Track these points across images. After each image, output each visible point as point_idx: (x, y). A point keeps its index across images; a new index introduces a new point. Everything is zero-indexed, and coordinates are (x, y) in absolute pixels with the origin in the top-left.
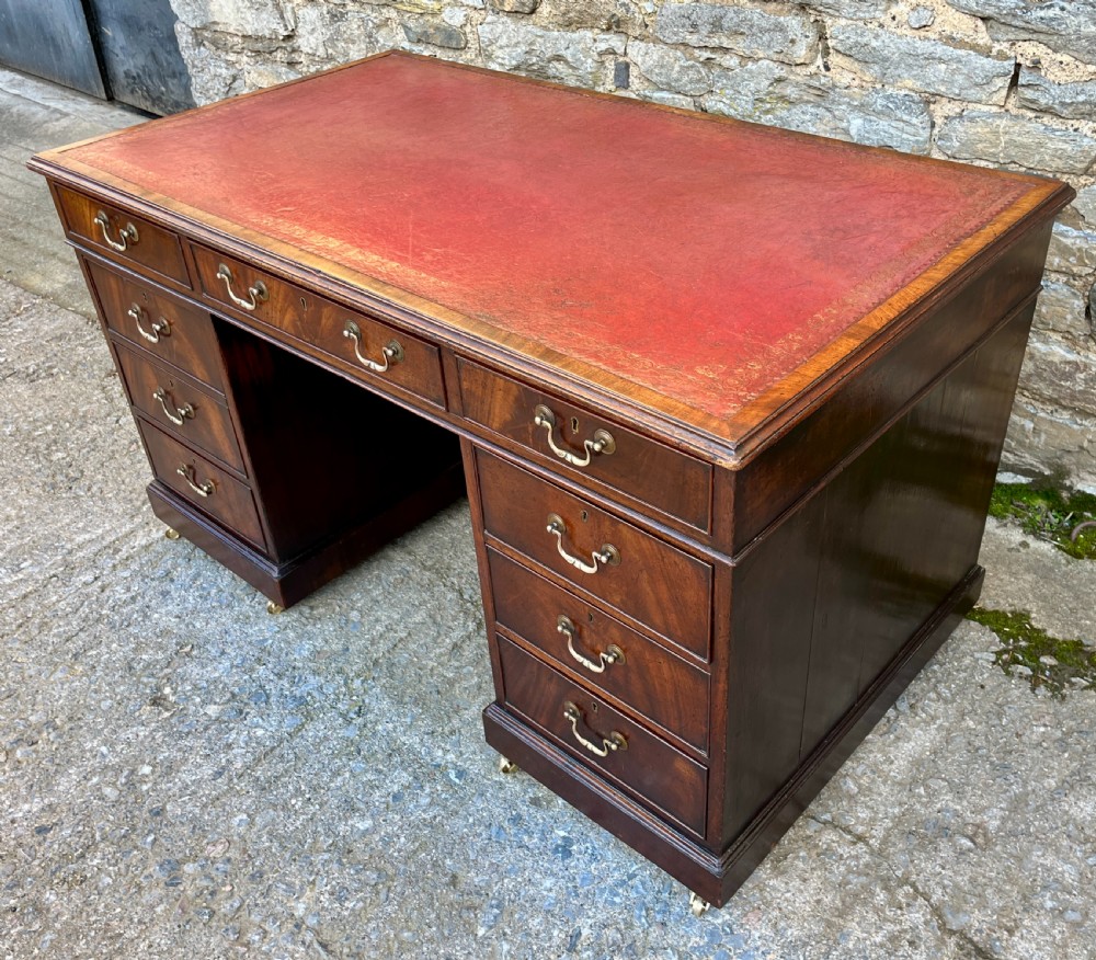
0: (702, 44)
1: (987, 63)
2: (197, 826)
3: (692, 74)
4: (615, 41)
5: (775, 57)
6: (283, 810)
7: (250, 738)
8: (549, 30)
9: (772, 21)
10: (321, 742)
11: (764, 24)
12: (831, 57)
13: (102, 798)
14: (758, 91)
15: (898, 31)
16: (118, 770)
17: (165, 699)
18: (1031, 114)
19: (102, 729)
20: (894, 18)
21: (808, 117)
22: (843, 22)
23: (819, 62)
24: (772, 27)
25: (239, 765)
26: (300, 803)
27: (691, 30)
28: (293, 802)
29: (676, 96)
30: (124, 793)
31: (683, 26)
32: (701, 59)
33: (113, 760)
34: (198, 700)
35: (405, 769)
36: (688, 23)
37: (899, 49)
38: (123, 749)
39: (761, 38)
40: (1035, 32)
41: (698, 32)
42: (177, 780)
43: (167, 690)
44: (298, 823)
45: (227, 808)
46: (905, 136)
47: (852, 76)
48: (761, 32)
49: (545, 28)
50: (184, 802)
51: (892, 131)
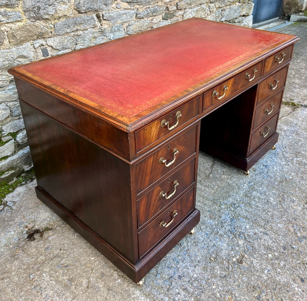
0: (72, 31)
1: (133, 11)
2: (285, 236)
3: (71, 41)
4: (42, 41)
5: (92, 27)
6: (273, 216)
7: (251, 229)
8: (11, 48)
9: (91, 17)
10: (247, 211)
11: (88, 18)
12: (102, 22)
13: (285, 265)
14: (90, 38)
15: (116, 10)
16: (272, 265)
17: (238, 260)
18: (139, 20)
19: (257, 276)
20: (113, 8)
21: (100, 40)
22: (104, 12)
23: (99, 25)
24: (91, 18)
25: (261, 230)
26: (270, 213)
27: (69, 27)
28: (270, 214)
29: (66, 50)
30: (281, 260)
31: (66, 27)
32: (72, 36)
33: (269, 267)
34: (237, 248)
35: (252, 193)
36: (67, 26)
37: (117, 14)
38: (264, 265)
39: (88, 23)
40: (138, 2)
41: (70, 28)
42: (272, 245)
43: (234, 259)
44: (276, 212)
45: (277, 230)
46: (122, 34)
47: (107, 25)
48: (87, 21)
49: (9, 48)
50: (279, 241)
51: (120, 34)
